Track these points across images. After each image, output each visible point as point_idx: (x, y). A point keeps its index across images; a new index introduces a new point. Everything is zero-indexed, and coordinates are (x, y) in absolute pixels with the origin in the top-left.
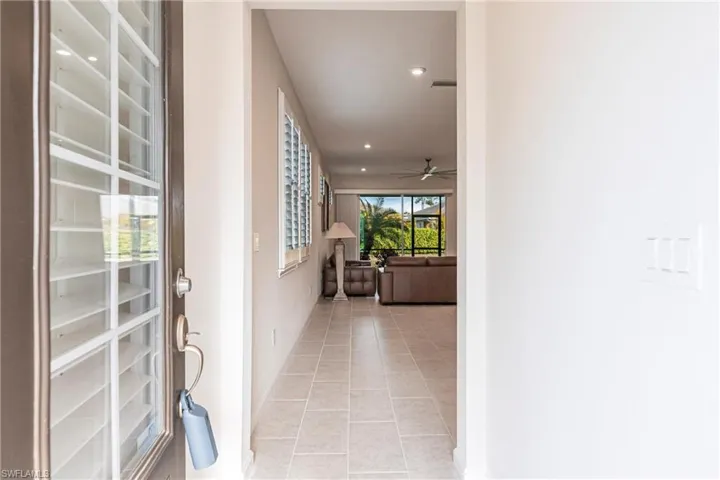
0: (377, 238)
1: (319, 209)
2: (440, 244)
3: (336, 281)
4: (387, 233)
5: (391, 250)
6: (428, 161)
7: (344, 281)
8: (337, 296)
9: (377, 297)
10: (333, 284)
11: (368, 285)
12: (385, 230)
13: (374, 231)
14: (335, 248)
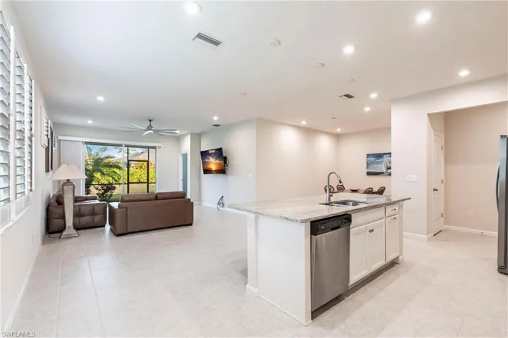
0: (98, 175)
1: (43, 152)
2: (148, 179)
3: (63, 217)
4: (105, 173)
5: (110, 184)
6: (150, 121)
7: (74, 217)
8: (65, 233)
9: (108, 227)
10: (61, 222)
11: (97, 219)
12: (105, 170)
13: (94, 171)
14: (63, 188)
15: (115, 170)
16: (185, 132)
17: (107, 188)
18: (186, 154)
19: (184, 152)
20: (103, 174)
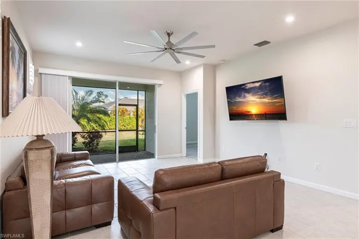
5: (96, 132)
6: (169, 35)
12: (91, 116)
14: (26, 156)
15: (101, 116)
16: (196, 64)
17: (94, 137)
18: (196, 94)
19: (191, 91)
20: (89, 120)
